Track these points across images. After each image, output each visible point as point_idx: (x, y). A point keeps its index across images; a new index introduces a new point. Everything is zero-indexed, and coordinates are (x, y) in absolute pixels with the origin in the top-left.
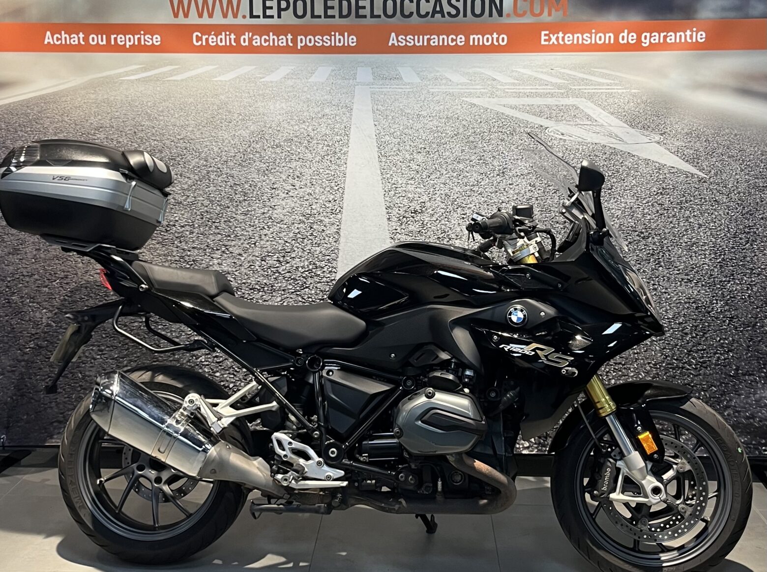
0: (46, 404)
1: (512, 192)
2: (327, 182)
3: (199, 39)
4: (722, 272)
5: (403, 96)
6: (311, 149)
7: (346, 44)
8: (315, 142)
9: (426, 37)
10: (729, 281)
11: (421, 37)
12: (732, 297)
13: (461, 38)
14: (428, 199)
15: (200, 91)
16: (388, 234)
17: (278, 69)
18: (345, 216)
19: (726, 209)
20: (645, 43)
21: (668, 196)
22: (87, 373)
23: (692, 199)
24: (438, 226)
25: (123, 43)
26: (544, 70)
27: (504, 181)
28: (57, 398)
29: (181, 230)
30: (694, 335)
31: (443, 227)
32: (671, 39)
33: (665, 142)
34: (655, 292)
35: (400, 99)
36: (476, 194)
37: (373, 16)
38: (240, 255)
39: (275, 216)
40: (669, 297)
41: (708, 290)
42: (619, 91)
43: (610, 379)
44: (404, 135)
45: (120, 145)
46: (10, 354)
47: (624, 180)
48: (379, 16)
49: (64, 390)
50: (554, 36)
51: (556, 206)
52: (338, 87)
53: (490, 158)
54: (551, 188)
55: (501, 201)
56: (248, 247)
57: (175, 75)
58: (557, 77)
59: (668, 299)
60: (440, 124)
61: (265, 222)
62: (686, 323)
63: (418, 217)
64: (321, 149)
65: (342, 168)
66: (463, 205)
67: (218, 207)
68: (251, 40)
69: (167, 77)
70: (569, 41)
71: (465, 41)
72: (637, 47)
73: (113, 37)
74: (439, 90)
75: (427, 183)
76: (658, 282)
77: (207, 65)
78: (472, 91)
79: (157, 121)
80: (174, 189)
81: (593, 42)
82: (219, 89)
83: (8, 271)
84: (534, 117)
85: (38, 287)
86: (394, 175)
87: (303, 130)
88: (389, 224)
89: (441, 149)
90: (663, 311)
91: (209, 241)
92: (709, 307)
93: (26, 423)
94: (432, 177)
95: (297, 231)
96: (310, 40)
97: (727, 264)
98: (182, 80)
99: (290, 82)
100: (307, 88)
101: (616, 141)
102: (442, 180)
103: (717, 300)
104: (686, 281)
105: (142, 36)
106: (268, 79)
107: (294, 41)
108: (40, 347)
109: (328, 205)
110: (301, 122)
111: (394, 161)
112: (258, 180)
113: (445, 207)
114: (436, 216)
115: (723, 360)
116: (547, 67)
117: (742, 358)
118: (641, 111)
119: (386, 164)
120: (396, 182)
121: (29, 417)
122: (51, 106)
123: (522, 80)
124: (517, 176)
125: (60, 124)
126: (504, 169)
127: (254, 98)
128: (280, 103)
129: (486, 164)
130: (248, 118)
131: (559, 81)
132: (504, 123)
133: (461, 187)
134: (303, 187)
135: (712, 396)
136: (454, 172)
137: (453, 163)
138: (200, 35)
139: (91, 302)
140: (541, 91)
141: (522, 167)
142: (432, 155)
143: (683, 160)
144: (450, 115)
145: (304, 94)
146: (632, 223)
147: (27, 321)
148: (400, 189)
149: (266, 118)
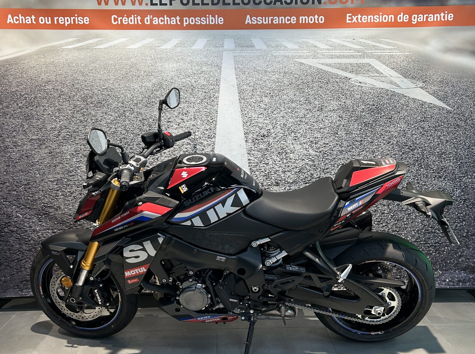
0: (18, 269)
1: (327, 121)
2: (205, 117)
3: (116, 20)
4: (460, 171)
5: (255, 58)
6: (194, 95)
7: (217, 23)
8: (196, 90)
9: (270, 18)
10: (465, 177)
11: (267, 18)
12: (466, 187)
13: (294, 19)
14: (272, 127)
15: (117, 56)
16: (246, 151)
17: (171, 40)
18: (218, 139)
19: (464, 130)
20: (414, 22)
21: (428, 122)
23: (443, 124)
24: (279, 145)
25: (63, 23)
26: (349, 40)
27: (322, 114)
28: (25, 265)
31: (282, 145)
32: (431, 19)
33: (426, 87)
35: (253, 60)
36: (304, 124)
37: (234, 4)
40: (427, 187)
41: (452, 183)
44: (256, 85)
45: (63, 93)
47: (399, 112)
48: (239, 4)
49: (30, 259)
50: (355, 17)
51: (356, 130)
52: (211, 52)
53: (313, 99)
54: (352, 118)
55: (320, 128)
56: (153, 161)
57: (100, 45)
58: (357, 44)
59: (426, 189)
60: (280, 77)
63: (266, 139)
64: (201, 95)
65: (215, 107)
66: (295, 131)
67: (132, 135)
68: (151, 20)
69: (94, 46)
70: (365, 20)
71: (297, 21)
72: (409, 24)
73: (56, 18)
74: (279, 54)
75: (271, 117)
76: (420, 178)
77: (122, 38)
78: (301, 54)
79: (88, 76)
80: (101, 123)
81: (381, 21)
82: (131, 54)
84: (342, 71)
85: (8, 191)
86: (249, 112)
87: (188, 82)
88: (246, 144)
89: (281, 93)
92: (451, 193)
93: (5, 283)
94: (275, 112)
95: (186, 150)
96: (192, 20)
97: (464, 166)
98: (105, 48)
99: (179, 49)
101: (396, 87)
102: (282, 114)
103: (456, 189)
104: (438, 177)
105: (76, 18)
106: (164, 47)
107: (181, 21)
108: (12, 231)
109: (205, 132)
110: (187, 76)
111: (250, 102)
113: (284, 132)
114: (277, 138)
115: (460, 226)
116: (350, 38)
117: (471, 225)
118: (411, 67)
119: (245, 104)
120: (251, 116)
121: (5, 279)
122: (14, 67)
123: (334, 47)
124: (331, 111)
125: (21, 79)
126: (322, 106)
127: (154, 60)
128: (172, 63)
129: (310, 104)
130: (150, 74)
131: (358, 47)
132: (322, 76)
133: (294, 119)
134: (189, 120)
135: (452, 249)
136: (290, 109)
137: (289, 103)
138: (116, 17)
139: (46, 200)
140: (346, 54)
141: (334, 105)
142: (275, 98)
143: (438, 98)
144: (286, 70)
145: (189, 57)
146: (405, 141)
147: (2, 214)
148: (254, 121)
149: (163, 74)
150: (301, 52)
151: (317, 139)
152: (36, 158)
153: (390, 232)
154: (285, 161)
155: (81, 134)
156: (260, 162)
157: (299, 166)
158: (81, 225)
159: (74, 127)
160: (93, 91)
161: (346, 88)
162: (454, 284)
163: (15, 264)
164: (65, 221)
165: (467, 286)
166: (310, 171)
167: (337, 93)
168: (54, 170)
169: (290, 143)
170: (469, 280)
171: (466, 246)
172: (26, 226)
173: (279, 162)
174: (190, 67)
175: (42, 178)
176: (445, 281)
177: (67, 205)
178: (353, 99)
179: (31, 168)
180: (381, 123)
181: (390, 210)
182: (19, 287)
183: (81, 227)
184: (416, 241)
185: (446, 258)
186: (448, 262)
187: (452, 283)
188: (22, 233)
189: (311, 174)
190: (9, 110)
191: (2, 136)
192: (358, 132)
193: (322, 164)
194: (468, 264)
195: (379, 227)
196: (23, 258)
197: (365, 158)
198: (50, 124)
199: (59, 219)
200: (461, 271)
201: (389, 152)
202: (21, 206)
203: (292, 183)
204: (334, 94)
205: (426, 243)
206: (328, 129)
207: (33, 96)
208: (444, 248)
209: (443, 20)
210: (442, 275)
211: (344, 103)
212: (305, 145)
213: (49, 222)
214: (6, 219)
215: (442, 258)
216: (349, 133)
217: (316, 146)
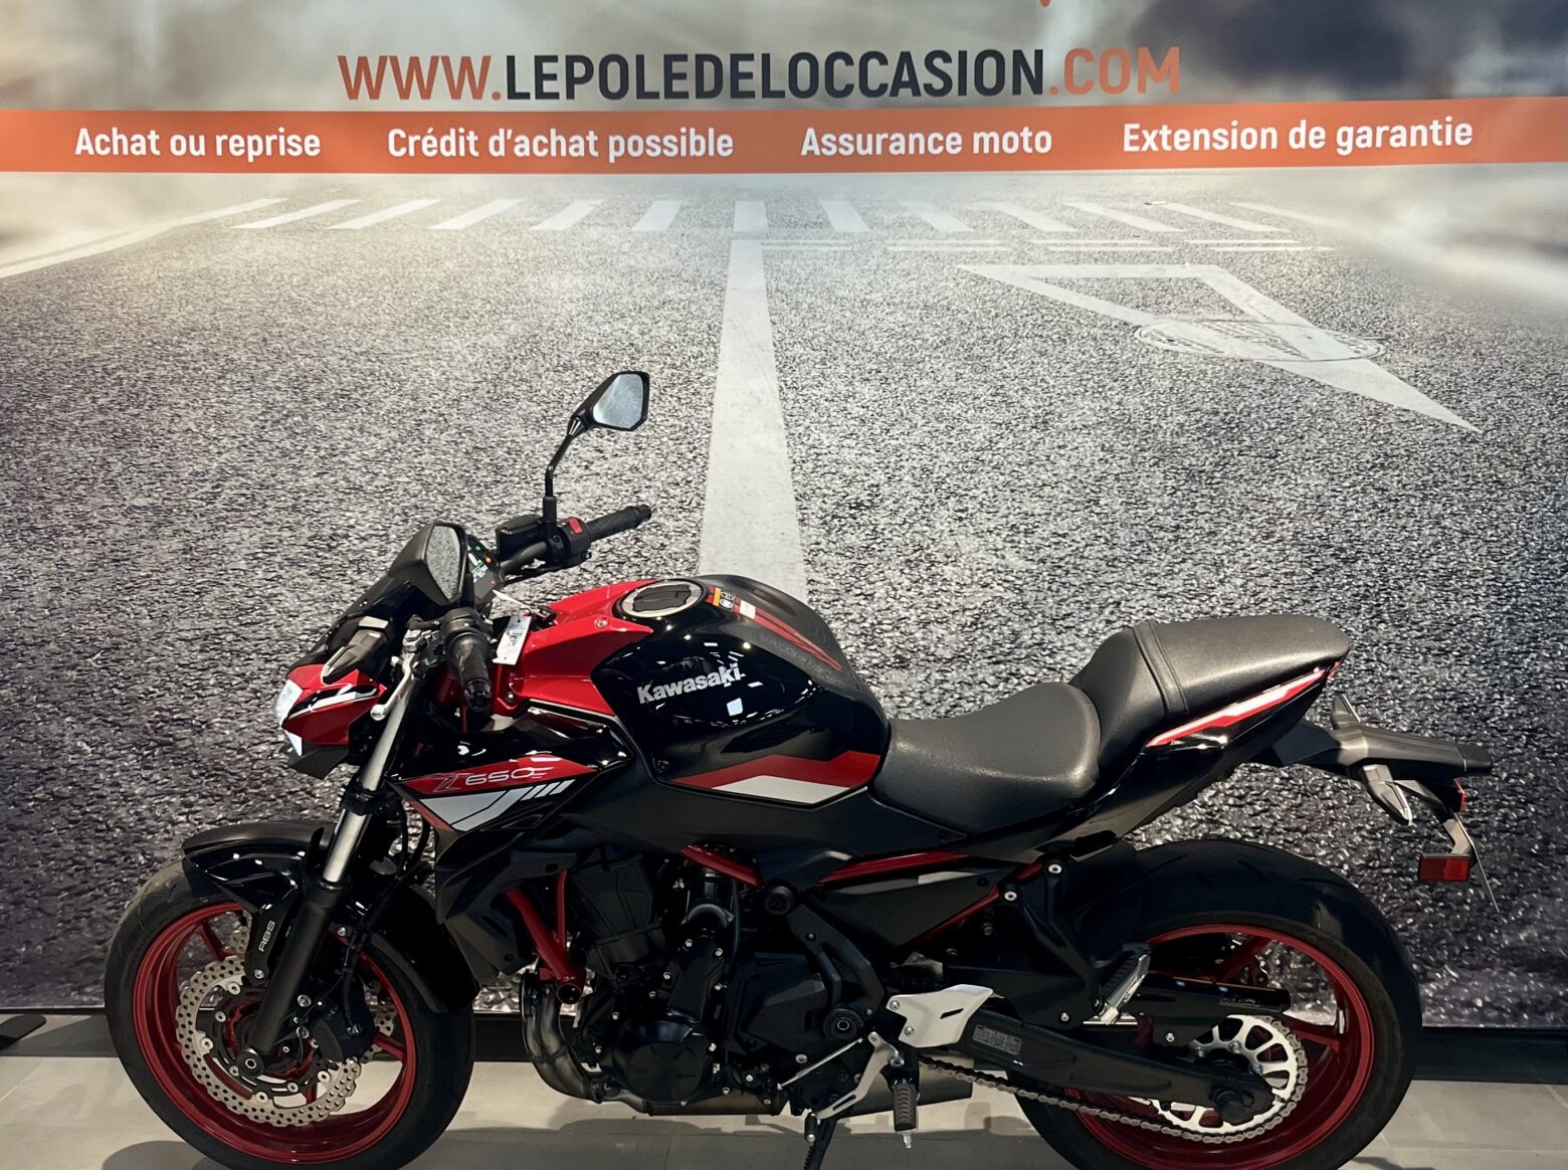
0: (69, 922)
1: (1064, 463)
2: (671, 443)
3: (401, 143)
4: (1512, 633)
5: (832, 260)
7: (711, 153)
8: (646, 358)
10: (1528, 653)
11: (870, 137)
12: (1534, 687)
13: (954, 139)
14: (884, 478)
15: (402, 253)
16: (802, 553)
17: (567, 204)
18: (711, 514)
19: (1519, 499)
20: (1345, 148)
21: (1397, 472)
22: (157, 854)
23: (1448, 477)
24: (908, 535)
25: (242, 152)
26: (1131, 206)
27: (1047, 439)
28: (91, 909)
29: (361, 546)
31: (918, 537)
32: (1398, 140)
33: (1388, 356)
34: (1370, 677)
35: (826, 268)
36: (988, 469)
37: (767, 92)
40: (1400, 686)
41: (1484, 673)
42: (1290, 249)
44: (835, 344)
45: (233, 366)
47: (1302, 438)
48: (781, 94)
49: (107, 891)
50: (1150, 133)
51: (1159, 493)
52: (694, 243)
53: (1017, 392)
54: (1146, 454)
55: (1040, 483)
57: (350, 219)
58: (1159, 220)
59: (1398, 691)
60: (910, 321)
63: (864, 517)
65: (703, 412)
66: (960, 491)
67: (440, 497)
68: (510, 144)
69: (333, 224)
70: (1182, 144)
71: (963, 145)
72: (1327, 156)
73: (219, 139)
74: (906, 249)
75: (882, 445)
76: (1378, 655)
77: (419, 198)
78: (977, 249)
79: (311, 315)
80: (346, 459)
81: (1234, 146)
82: (444, 249)
84: (1108, 303)
85: (54, 668)
86: (813, 428)
87: (619, 333)
88: (802, 531)
89: (913, 373)
92: (1484, 708)
93: (23, 963)
94: (894, 432)
95: (607, 548)
96: (635, 144)
97: (1524, 617)
98: (365, 230)
99: (593, 233)
100: (628, 245)
101: (1288, 356)
102: (916, 437)
103: (1501, 693)
104: (1436, 652)
105: (282, 138)
106: (545, 226)
107: (602, 145)
108: (58, 798)
109: (671, 491)
110: (617, 316)
111: (814, 398)
112: (524, 439)
113: (922, 496)
114: (903, 514)
115: (1518, 820)
116: (1136, 198)
117: (1557, 817)
118: (1338, 291)
119: (797, 405)
120: (817, 443)
121: (30, 950)
122: (89, 285)
123: (1083, 226)
124: (1075, 429)
125: (108, 323)
126: (1047, 414)
127: (516, 267)
128: (571, 277)
129: (1009, 405)
130: (503, 309)
131: (1162, 228)
132: (1046, 318)
133: (956, 454)
134: (619, 453)
136: (941, 422)
137: (938, 403)
138: (403, 134)
139: (169, 700)
140: (1125, 249)
141: (1085, 410)
142: (894, 386)
143: (1428, 394)
144: (931, 300)
145: (623, 258)
146: (1322, 530)
147: (31, 743)
148: (826, 458)
149: (542, 309)
150: (978, 242)
151: (1031, 520)
152: (143, 567)
153: (1280, 833)
154: (927, 588)
155: (282, 492)
156: (848, 591)
157: (972, 607)
158: (272, 783)
159: (263, 472)
160: (325, 360)
161: (1125, 357)
162: (1500, 1016)
163: (60, 904)
164: (222, 769)
165: (1548, 1026)
166: (1010, 623)
167: (1095, 372)
168: (195, 605)
169: (943, 531)
170: (1555, 1004)
171: (1542, 888)
172: (103, 782)
173: (909, 590)
174: (627, 288)
175: (158, 631)
176: (1470, 1004)
177: (232, 718)
178: (1148, 393)
179: (127, 598)
180: (1242, 472)
182: (73, 977)
183: (272, 787)
185: (1470, 924)
186: (1480, 938)
187: (1495, 1012)
188: (88, 805)
189: (1013, 632)
190: (69, 416)
191: (42, 498)
192: (1166, 498)
193: (1050, 600)
194: (1547, 952)
195: (1240, 817)
196: (86, 886)
197: (1192, 585)
198: (188, 460)
199: (205, 760)
200: (1531, 971)
201: (1268, 567)
202: (90, 718)
203: (951, 660)
204: (1085, 376)
205: (1400, 874)
206: (1066, 488)
207: (142, 374)
208: (1465, 892)
209: (1439, 143)
210: (1458, 984)
211: (1119, 403)
212: (991, 538)
213: (174, 770)
214: (43, 756)
215: (1457, 924)
216: (1135, 501)
217: (1029, 540)
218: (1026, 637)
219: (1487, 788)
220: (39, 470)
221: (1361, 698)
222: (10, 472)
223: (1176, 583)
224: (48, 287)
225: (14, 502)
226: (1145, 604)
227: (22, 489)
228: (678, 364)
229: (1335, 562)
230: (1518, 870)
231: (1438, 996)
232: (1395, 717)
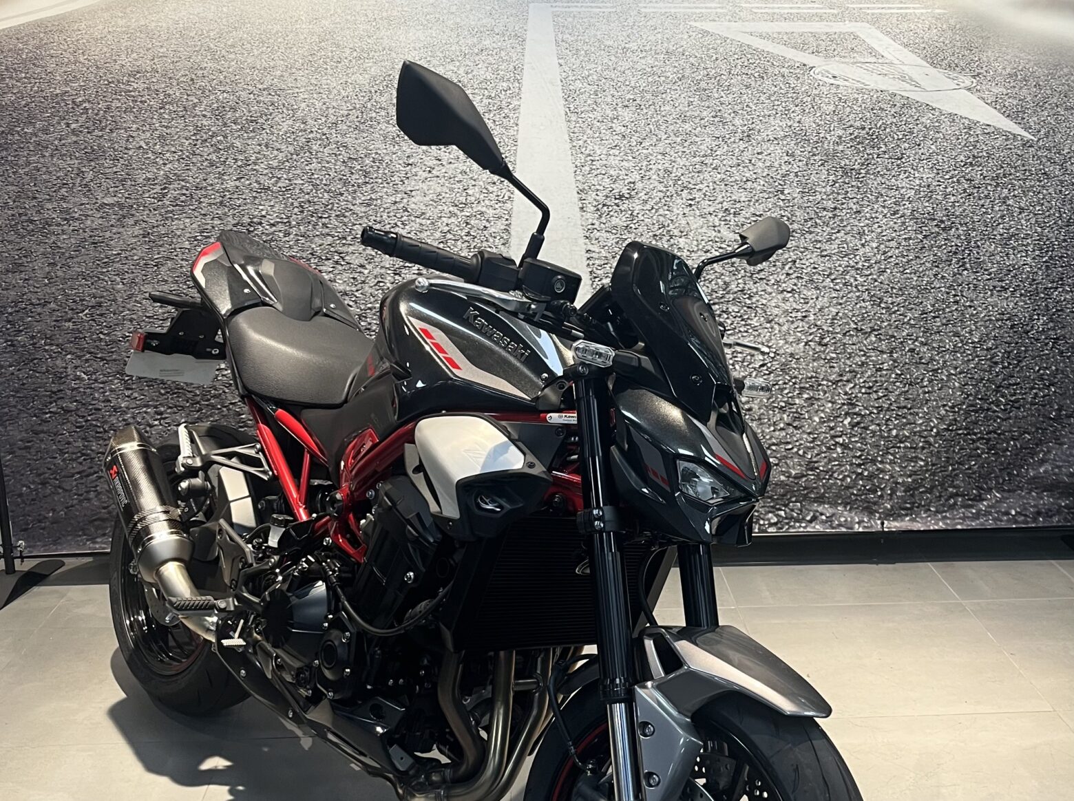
0: (81, 495)
1: (761, 164)
4: (1047, 276)
5: (601, 19)
10: (1057, 288)
12: (1059, 311)
14: (638, 177)
15: (290, 14)
16: (582, 231)
18: (517, 205)
19: (1058, 185)
21: (981, 168)
23: (1012, 171)
24: (655, 217)
27: (750, 148)
28: (97, 486)
29: (271, 230)
30: (1006, 364)
33: (979, 87)
34: (956, 307)
35: (597, 24)
36: (710, 169)
38: (362, 266)
39: (413, 206)
40: (975, 312)
41: (1028, 302)
43: (891, 430)
44: (604, 80)
45: (170, 100)
46: (20, 423)
47: (919, 145)
51: (824, 184)
52: (502, 5)
53: (730, 114)
54: (816, 158)
55: (745, 179)
59: (973, 315)
60: (656, 63)
61: (398, 215)
62: (996, 348)
63: (625, 205)
65: (512, 132)
66: (690, 186)
67: (326, 194)
74: (656, 10)
75: (637, 153)
76: (961, 291)
78: (703, 11)
79: (225, 61)
80: (257, 167)
82: (321, 10)
83: (8, 298)
84: (794, 51)
85: (55, 321)
86: (589, 142)
88: (582, 216)
89: (658, 100)
90: (966, 332)
91: (314, 246)
92: (1027, 325)
93: (52, 523)
94: (646, 144)
95: (446, 229)
97: (1056, 264)
101: (913, 88)
102: (660, 148)
103: (1038, 315)
104: (999, 289)
108: (67, 411)
109: (491, 189)
110: (448, 60)
111: (589, 120)
112: (385, 151)
113: (664, 189)
114: (651, 203)
115: (1043, 397)
117: (1068, 395)
118: (947, 42)
119: (578, 125)
120: (592, 152)
121: (55, 515)
122: (56, 37)
124: (769, 140)
125: (73, 67)
126: (750, 130)
127: (374, 24)
128: (415, 31)
129: (724, 124)
130: (366, 55)
132: (751, 61)
133: (688, 159)
134: (453, 161)
135: (1024, 446)
136: (678, 137)
137: (676, 123)
140: (805, 11)
141: (775, 127)
142: (645, 111)
143: (1003, 114)
144: (671, 47)
145: (452, 17)
146: (929, 209)
147: (44, 373)
148: (598, 163)
149: (394, 55)
150: (703, 6)
151: (738, 205)
152: (115, 247)
153: (893, 410)
155: (212, 192)
156: (614, 257)
158: (218, 397)
159: (197, 178)
160: (237, 94)
161: (803, 89)
162: (1026, 520)
163: (75, 483)
164: (182, 389)
165: (1054, 524)
167: (783, 100)
168: (154, 274)
169: (678, 214)
170: (1059, 512)
171: (1055, 439)
172: (98, 399)
174: (454, 39)
175: (129, 293)
176: (1007, 513)
178: (818, 115)
179: (105, 270)
180: (879, 169)
181: (895, 361)
182: (87, 532)
183: (218, 400)
184: (947, 430)
185: (1010, 464)
186: (1015, 472)
187: (1023, 518)
188: (89, 415)
189: (725, 283)
190: (49, 137)
191: (35, 198)
192: (829, 188)
194: (1056, 479)
195: (869, 400)
196: (92, 471)
197: (844, 248)
198: (142, 169)
199: (169, 383)
200: (1045, 491)
201: (894, 235)
202: (84, 355)
204: (776, 103)
205: (968, 434)
206: (762, 183)
207: (102, 105)
208: (1008, 443)
210: (999, 501)
211: (799, 122)
212: (711, 218)
213: (148, 390)
214: (53, 383)
215: (1002, 463)
216: (807, 191)
217: (736, 219)
218: (733, 287)
219: (1026, 376)
220: (31, 178)
221: (949, 321)
222: (9, 179)
223: (833, 247)
224: (25, 39)
225: (14, 202)
226: (812, 261)
227: (19, 192)
228: (493, 95)
229: (937, 230)
230: (1041, 429)
231: (988, 510)
232: (970, 332)
